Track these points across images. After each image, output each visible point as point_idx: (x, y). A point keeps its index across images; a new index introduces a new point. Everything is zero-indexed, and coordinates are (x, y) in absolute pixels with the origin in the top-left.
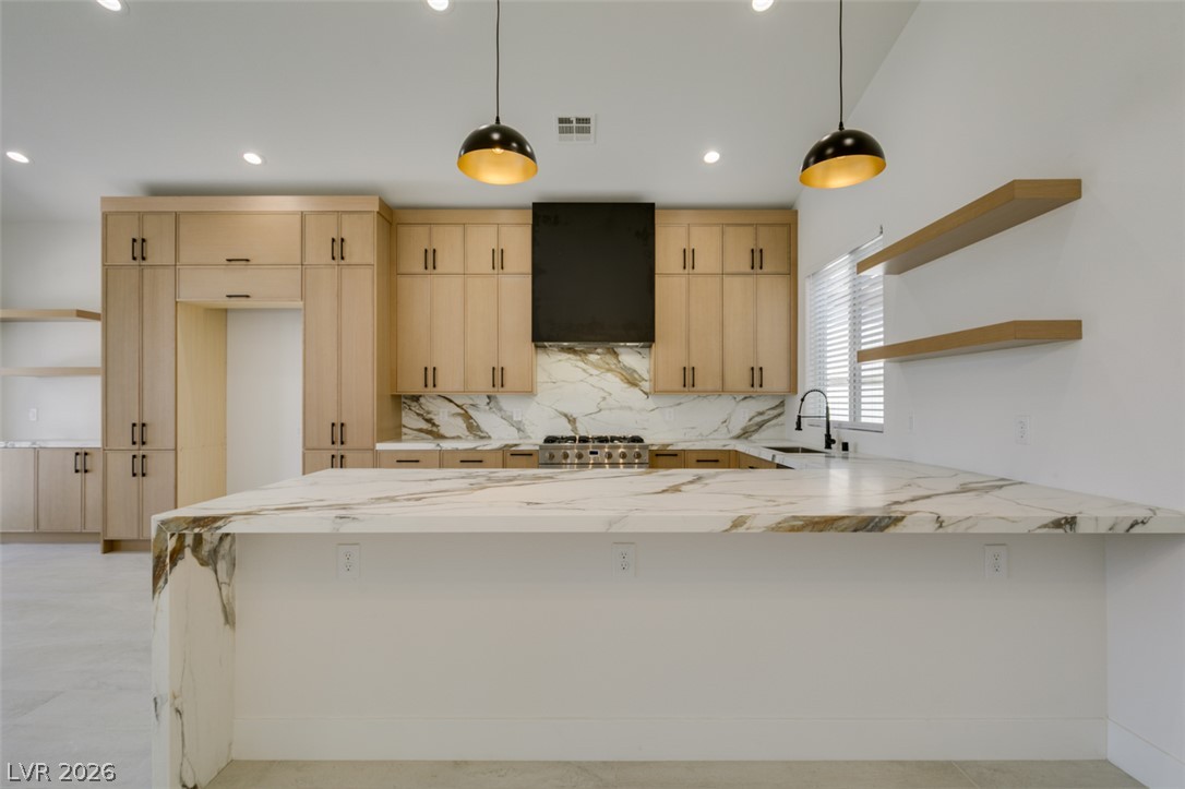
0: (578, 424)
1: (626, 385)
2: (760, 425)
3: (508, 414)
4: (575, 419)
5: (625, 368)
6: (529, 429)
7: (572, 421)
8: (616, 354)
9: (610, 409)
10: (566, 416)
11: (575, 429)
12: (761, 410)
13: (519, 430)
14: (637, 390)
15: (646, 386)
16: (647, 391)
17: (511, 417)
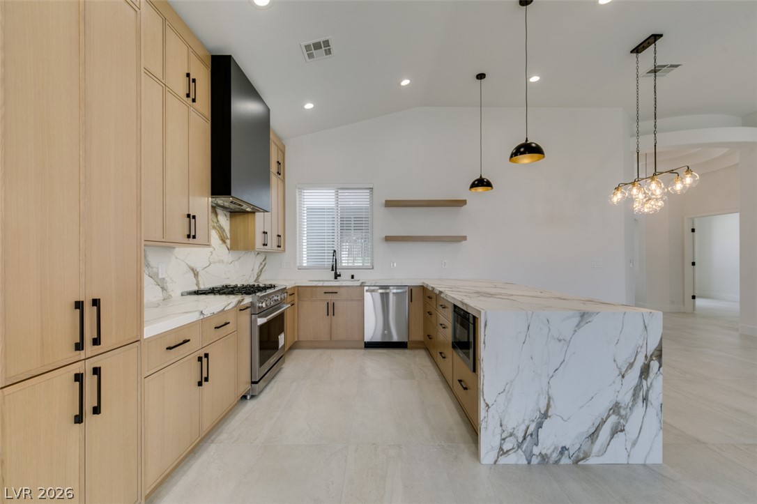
0: (200, 278)
1: (221, 242)
2: (261, 271)
3: (155, 270)
4: (198, 273)
5: (221, 227)
6: (170, 286)
7: (196, 275)
8: (216, 214)
9: (215, 263)
10: (193, 270)
11: (198, 284)
12: (261, 261)
13: (163, 289)
14: (224, 246)
15: (228, 241)
16: (229, 247)
17: (157, 274)
